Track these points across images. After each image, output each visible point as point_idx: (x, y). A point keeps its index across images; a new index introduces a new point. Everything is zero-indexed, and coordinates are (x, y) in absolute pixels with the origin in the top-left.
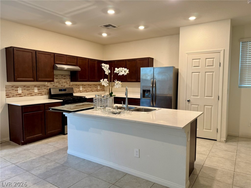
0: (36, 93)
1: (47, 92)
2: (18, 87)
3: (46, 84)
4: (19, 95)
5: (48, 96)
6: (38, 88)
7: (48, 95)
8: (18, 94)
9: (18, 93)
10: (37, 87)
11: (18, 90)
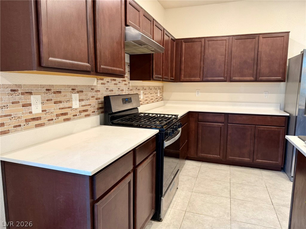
0: (76, 109)
1: (97, 107)
2: (31, 93)
3: (94, 85)
4: (34, 119)
5: (99, 116)
6: (79, 96)
7: (98, 114)
8: (30, 116)
9: (31, 113)
10: (78, 92)
11: (30, 105)
